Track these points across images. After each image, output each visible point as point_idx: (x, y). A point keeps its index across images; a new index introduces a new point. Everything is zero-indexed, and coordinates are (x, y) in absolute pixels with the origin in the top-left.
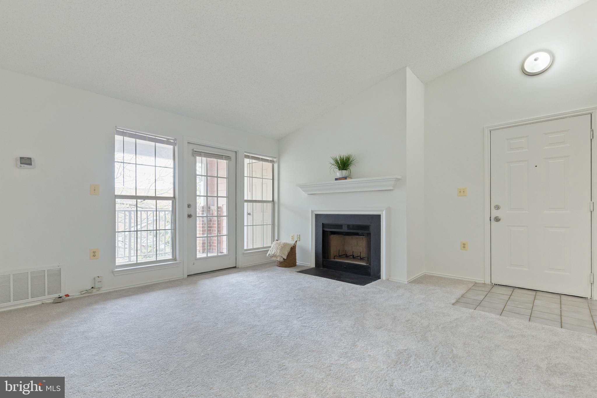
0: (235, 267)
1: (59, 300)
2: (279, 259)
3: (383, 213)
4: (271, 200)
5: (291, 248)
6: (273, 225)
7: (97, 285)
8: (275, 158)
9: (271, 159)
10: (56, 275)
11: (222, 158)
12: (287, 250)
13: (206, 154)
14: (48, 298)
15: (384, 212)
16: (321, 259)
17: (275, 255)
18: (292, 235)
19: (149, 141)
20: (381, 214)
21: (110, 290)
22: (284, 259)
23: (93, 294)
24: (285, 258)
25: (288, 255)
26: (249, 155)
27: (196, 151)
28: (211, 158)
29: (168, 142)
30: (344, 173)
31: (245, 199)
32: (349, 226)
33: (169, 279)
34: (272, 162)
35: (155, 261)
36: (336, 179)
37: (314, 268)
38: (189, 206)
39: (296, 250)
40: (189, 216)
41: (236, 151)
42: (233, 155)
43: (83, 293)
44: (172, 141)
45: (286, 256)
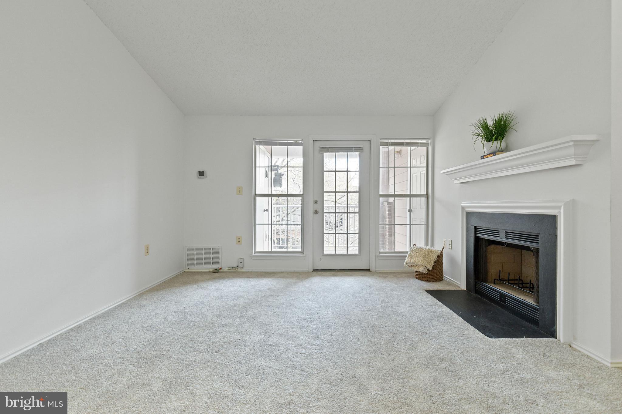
0: (369, 270)
1: (217, 271)
2: (421, 270)
3: (560, 212)
4: (425, 193)
5: (438, 256)
6: (427, 224)
7: (240, 265)
8: (429, 139)
9: (424, 141)
10: (216, 252)
11: (351, 150)
12: (434, 258)
13: (332, 149)
14: (212, 268)
15: (562, 211)
16: (472, 281)
17: (416, 263)
18: (444, 240)
19: (280, 145)
20: (558, 215)
21: (249, 270)
22: (428, 270)
23: (238, 271)
24: (430, 269)
25: (433, 266)
26: (388, 141)
27: (323, 148)
28: (339, 152)
29: (296, 144)
30: (496, 145)
31: (380, 194)
32: (508, 234)
33: (295, 270)
34: (426, 145)
35: (286, 252)
36: (482, 157)
37: (464, 290)
38: (316, 202)
39: (442, 260)
40: (316, 212)
41: (369, 140)
42: (366, 146)
43: (230, 269)
44: (301, 142)
45: (432, 267)
